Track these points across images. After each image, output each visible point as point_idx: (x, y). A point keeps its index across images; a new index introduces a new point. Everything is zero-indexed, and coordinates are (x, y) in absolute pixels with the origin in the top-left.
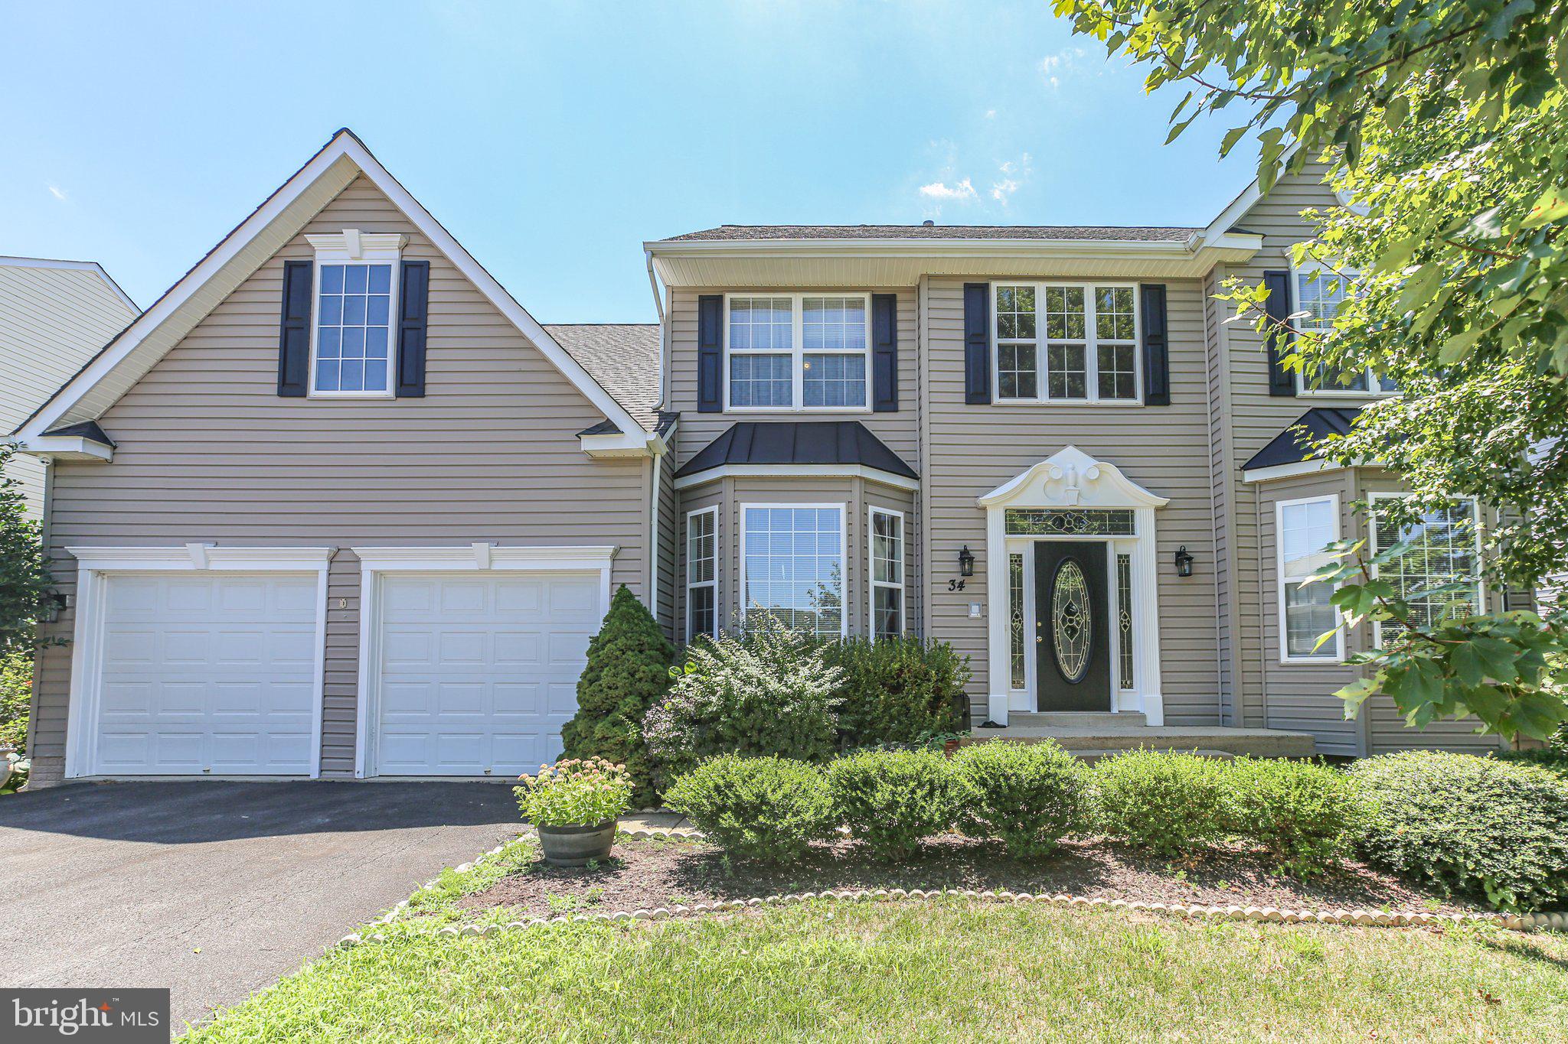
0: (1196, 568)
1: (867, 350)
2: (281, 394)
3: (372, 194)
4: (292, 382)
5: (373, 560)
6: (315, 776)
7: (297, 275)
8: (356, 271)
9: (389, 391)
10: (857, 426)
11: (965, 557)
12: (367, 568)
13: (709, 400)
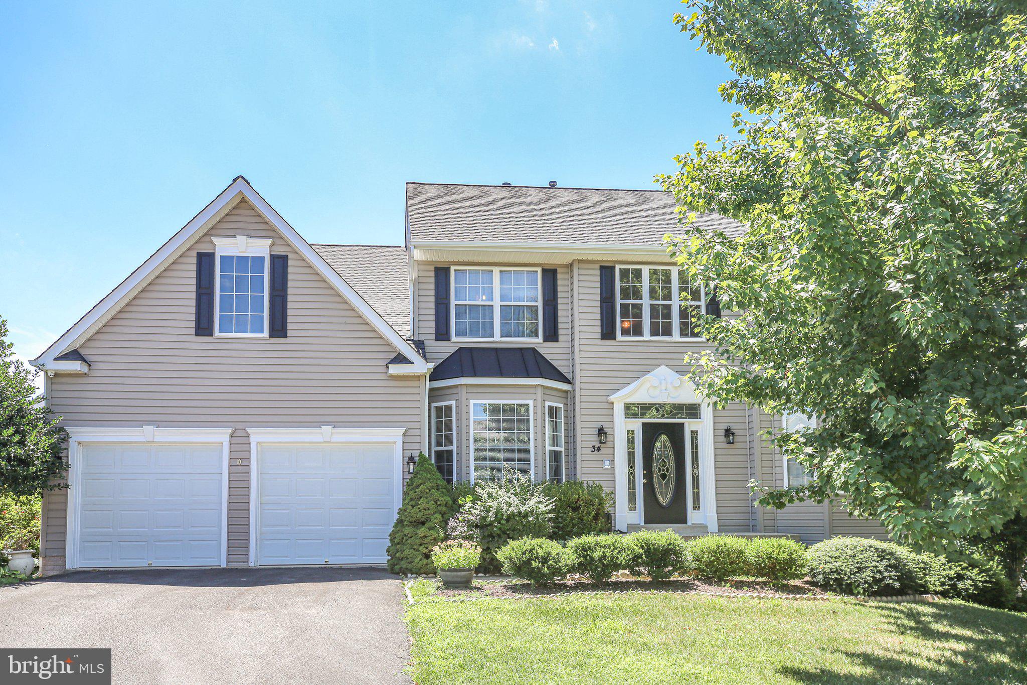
0: (737, 439)
1: (540, 304)
2: (197, 334)
3: (251, 212)
4: (204, 327)
5: (258, 436)
6: (224, 565)
7: (205, 261)
8: (243, 260)
9: (266, 334)
10: (534, 350)
11: (601, 431)
12: (253, 440)
13: (442, 333)
